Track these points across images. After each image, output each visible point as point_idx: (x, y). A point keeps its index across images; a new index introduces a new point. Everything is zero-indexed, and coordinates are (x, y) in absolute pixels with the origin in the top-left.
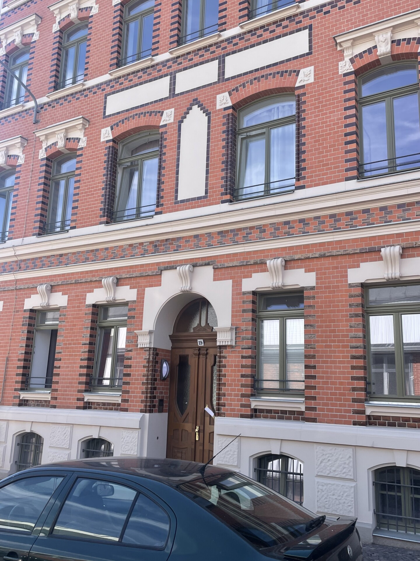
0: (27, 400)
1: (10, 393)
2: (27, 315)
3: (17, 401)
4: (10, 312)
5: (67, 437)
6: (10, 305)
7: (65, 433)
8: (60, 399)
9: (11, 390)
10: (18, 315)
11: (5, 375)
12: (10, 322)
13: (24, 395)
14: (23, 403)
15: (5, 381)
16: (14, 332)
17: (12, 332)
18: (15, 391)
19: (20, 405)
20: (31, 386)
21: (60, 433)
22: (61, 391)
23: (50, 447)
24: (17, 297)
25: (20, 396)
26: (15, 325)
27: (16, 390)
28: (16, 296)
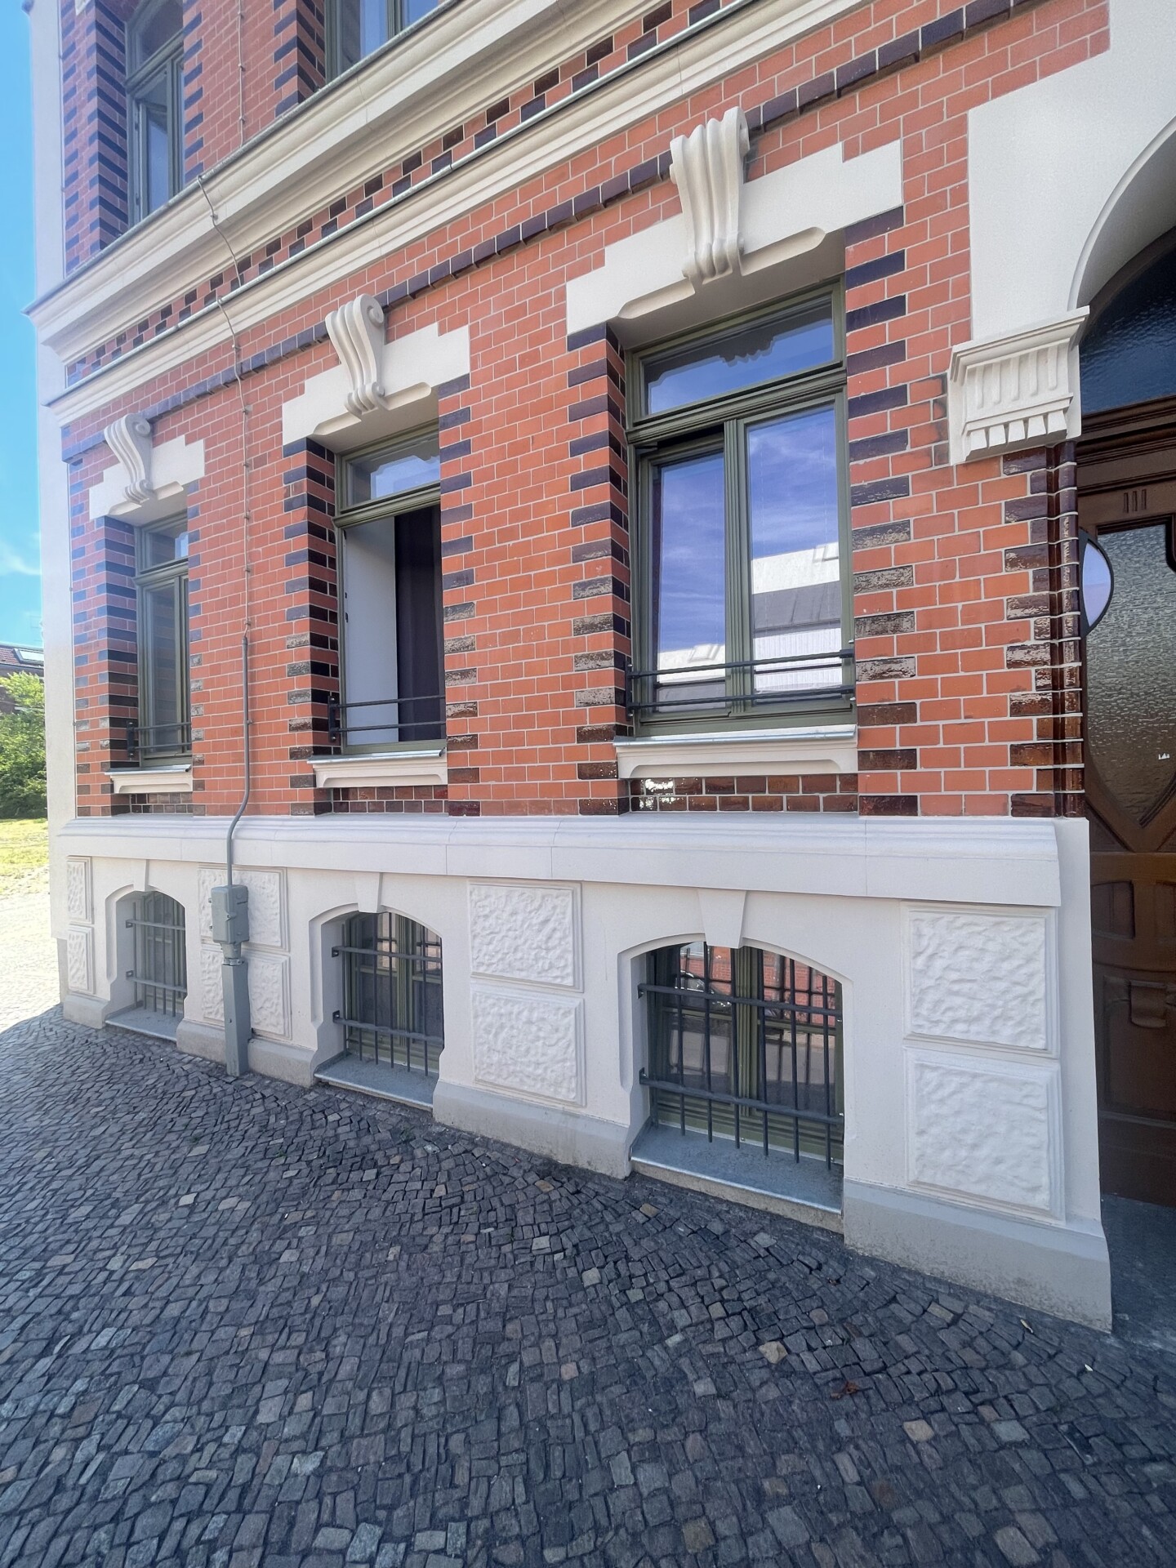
0: (346, 790)
1: (278, 770)
2: (301, 460)
3: (307, 795)
4: (233, 472)
5: (558, 935)
6: (229, 448)
7: (546, 921)
8: (494, 774)
9: (280, 755)
10: (265, 474)
11: (250, 703)
12: (238, 509)
13: (332, 773)
14: (332, 802)
15: (251, 726)
16: (261, 541)
17: (250, 545)
18: (291, 758)
19: (321, 809)
20: (354, 738)
21: (520, 917)
22: (493, 741)
23: (474, 973)
24: (250, 408)
25: (314, 777)
26: (259, 516)
27: (294, 754)
28: (247, 404)
